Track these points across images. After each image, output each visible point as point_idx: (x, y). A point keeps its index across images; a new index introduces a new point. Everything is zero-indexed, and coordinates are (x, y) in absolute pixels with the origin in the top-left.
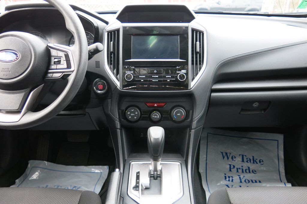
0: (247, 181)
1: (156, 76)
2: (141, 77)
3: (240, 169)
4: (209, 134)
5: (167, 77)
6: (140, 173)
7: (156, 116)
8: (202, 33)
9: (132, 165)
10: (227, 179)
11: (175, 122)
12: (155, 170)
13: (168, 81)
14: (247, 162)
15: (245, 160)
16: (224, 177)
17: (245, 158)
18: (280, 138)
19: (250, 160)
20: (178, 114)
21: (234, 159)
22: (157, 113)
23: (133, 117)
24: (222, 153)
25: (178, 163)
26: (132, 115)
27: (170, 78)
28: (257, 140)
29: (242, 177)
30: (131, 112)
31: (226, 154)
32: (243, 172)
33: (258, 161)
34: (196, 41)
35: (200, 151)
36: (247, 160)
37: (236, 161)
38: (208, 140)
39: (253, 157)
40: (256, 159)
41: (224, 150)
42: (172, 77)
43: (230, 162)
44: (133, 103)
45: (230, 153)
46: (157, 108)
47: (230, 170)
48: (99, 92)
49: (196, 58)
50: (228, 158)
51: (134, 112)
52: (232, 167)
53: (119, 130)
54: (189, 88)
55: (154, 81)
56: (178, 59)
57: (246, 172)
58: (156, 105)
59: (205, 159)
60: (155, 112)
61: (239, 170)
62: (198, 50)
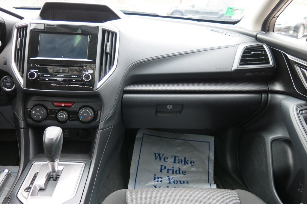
0: (176, 182)
1: (61, 76)
2: (46, 75)
3: (171, 170)
4: (144, 135)
5: (72, 76)
6: (39, 174)
7: (63, 116)
8: (114, 34)
9: (34, 165)
10: (156, 180)
11: (81, 122)
12: (54, 171)
13: (73, 80)
14: (179, 163)
15: (177, 161)
16: (154, 178)
17: (177, 159)
18: (211, 139)
19: (182, 161)
20: (85, 115)
21: (166, 160)
22: (63, 113)
23: (38, 116)
24: (155, 154)
25: (83, 164)
26: (37, 114)
27: (76, 78)
28: (190, 142)
29: (171, 177)
30: (36, 112)
31: (159, 155)
32: (173, 173)
33: (189, 162)
34: (108, 41)
35: (134, 152)
36: (178, 161)
37: (168, 162)
38: (143, 142)
39: (185, 158)
40: (188, 160)
41: (157, 151)
42: (78, 77)
43: (162, 163)
45: (163, 155)
46: (64, 108)
47: (161, 171)
48: (7, 89)
49: (106, 58)
50: (160, 159)
51: (39, 112)
52: (163, 168)
53: (23, 129)
54: (95, 89)
55: (59, 80)
56: (86, 58)
57: (176, 173)
58: (63, 105)
59: (138, 160)
60: (61, 112)
61: (169, 170)
62: (108, 50)
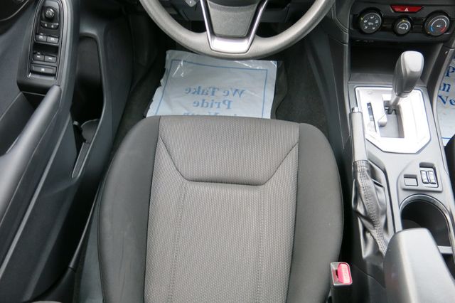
6: (373, 105)
7: (405, 27)
9: (358, 91)
10: (442, 88)
11: (429, 35)
20: (438, 26)
22: (406, 23)
23: (370, 27)
25: (419, 92)
26: (370, 24)
30: (370, 20)
44: (372, 6)
46: (408, 14)
47: (448, 75)
52: (451, 70)
53: (347, 45)
58: (407, 10)
60: (403, 21)
